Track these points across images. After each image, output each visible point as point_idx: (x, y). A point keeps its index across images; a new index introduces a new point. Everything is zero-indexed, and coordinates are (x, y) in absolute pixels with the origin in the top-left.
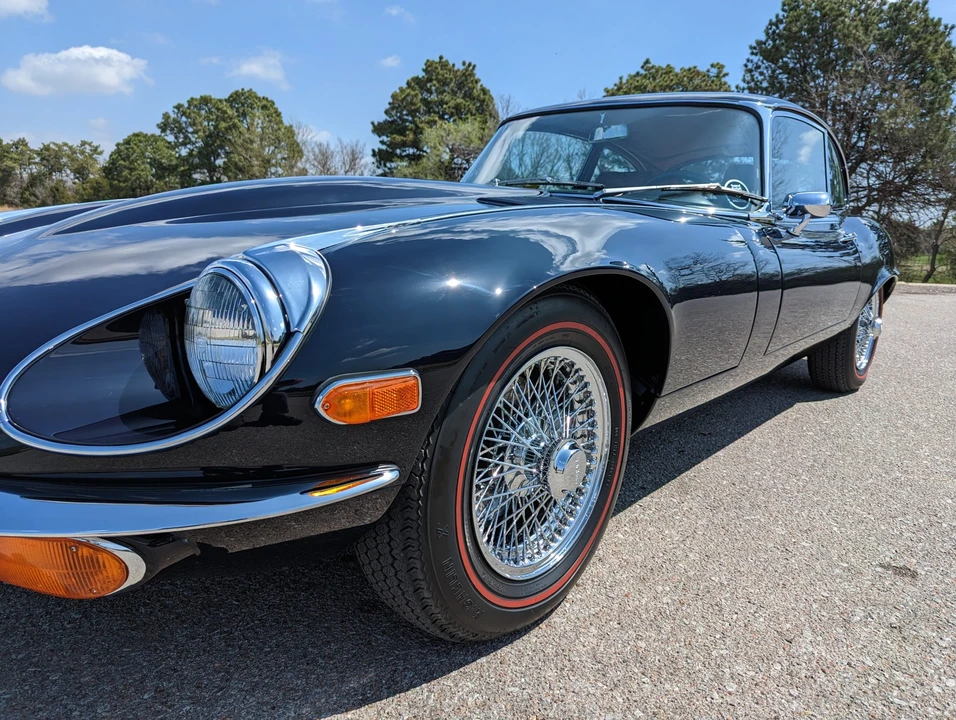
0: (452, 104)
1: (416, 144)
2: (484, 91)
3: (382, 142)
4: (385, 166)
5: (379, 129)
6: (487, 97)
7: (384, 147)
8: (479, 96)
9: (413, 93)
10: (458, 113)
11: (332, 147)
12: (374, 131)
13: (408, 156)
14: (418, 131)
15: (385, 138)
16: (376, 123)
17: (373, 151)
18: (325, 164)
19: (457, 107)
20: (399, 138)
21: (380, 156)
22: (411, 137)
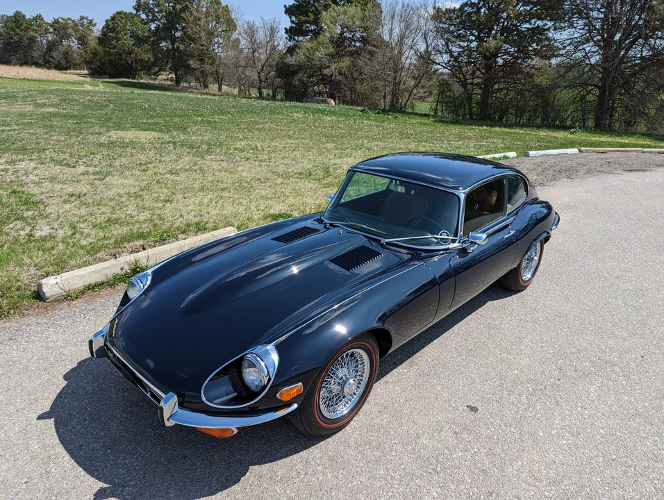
1: (316, 22)
3: (292, 22)
4: (294, 39)
5: (289, 11)
7: (294, 25)
11: (257, 24)
12: (286, 12)
13: (311, 31)
14: (317, 13)
15: (294, 18)
16: (288, 6)
17: (286, 29)
18: (253, 37)
20: (303, 18)
21: (291, 32)
22: (312, 17)
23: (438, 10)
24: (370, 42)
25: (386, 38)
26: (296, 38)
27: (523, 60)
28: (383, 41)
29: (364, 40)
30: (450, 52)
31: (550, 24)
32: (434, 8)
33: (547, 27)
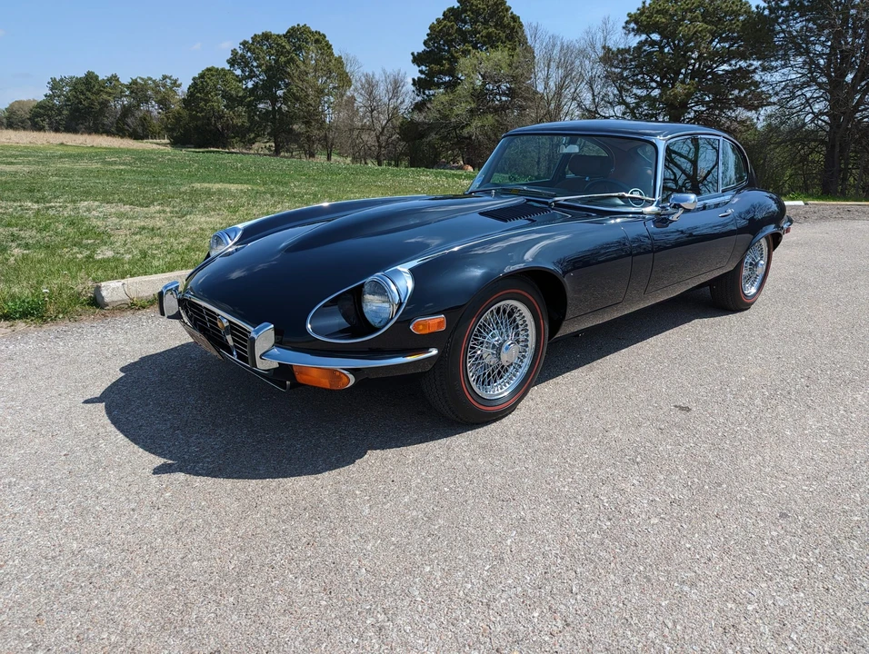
0: (484, 33)
1: (451, 72)
2: (515, 19)
3: (421, 72)
4: (424, 94)
5: (418, 59)
6: (516, 25)
7: (423, 76)
8: (509, 24)
9: (449, 24)
10: (491, 42)
11: (377, 77)
12: (413, 62)
13: (444, 83)
14: (454, 60)
15: (424, 68)
16: (416, 54)
17: (414, 80)
18: (371, 93)
19: (489, 36)
20: (436, 68)
21: (419, 84)
22: (447, 66)
23: (607, 49)
24: (520, 94)
25: (540, 88)
26: (427, 92)
27: (721, 110)
28: (536, 93)
29: (511, 93)
30: (623, 103)
31: (756, 64)
32: (604, 47)
33: (753, 67)
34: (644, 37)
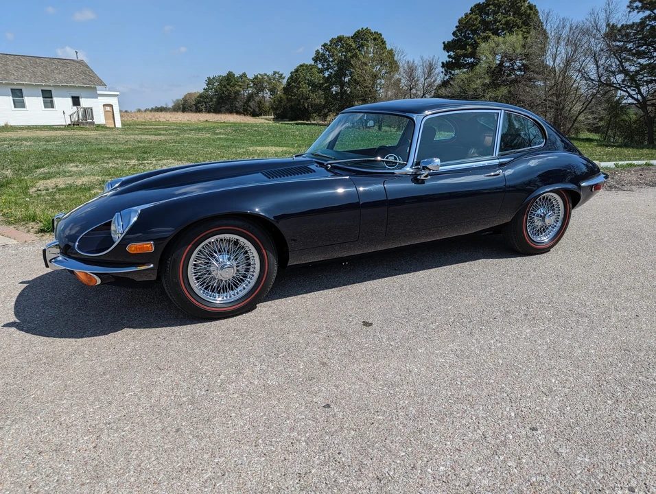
0: (503, 22)
1: (473, 55)
2: (531, 7)
3: (449, 56)
4: (451, 73)
5: (448, 47)
6: (532, 12)
7: (451, 60)
8: (526, 12)
9: (474, 17)
10: (509, 27)
11: (416, 62)
12: (444, 49)
13: (468, 64)
14: (475, 46)
15: (452, 54)
16: (446, 42)
17: (443, 63)
18: (411, 75)
19: (507, 23)
20: (460, 52)
21: (448, 66)
22: (470, 50)
23: (612, 28)
24: (532, 68)
25: (550, 63)
26: (453, 72)
28: (547, 67)
29: (525, 68)
30: (626, 72)
32: (608, 25)
34: (647, 13)
